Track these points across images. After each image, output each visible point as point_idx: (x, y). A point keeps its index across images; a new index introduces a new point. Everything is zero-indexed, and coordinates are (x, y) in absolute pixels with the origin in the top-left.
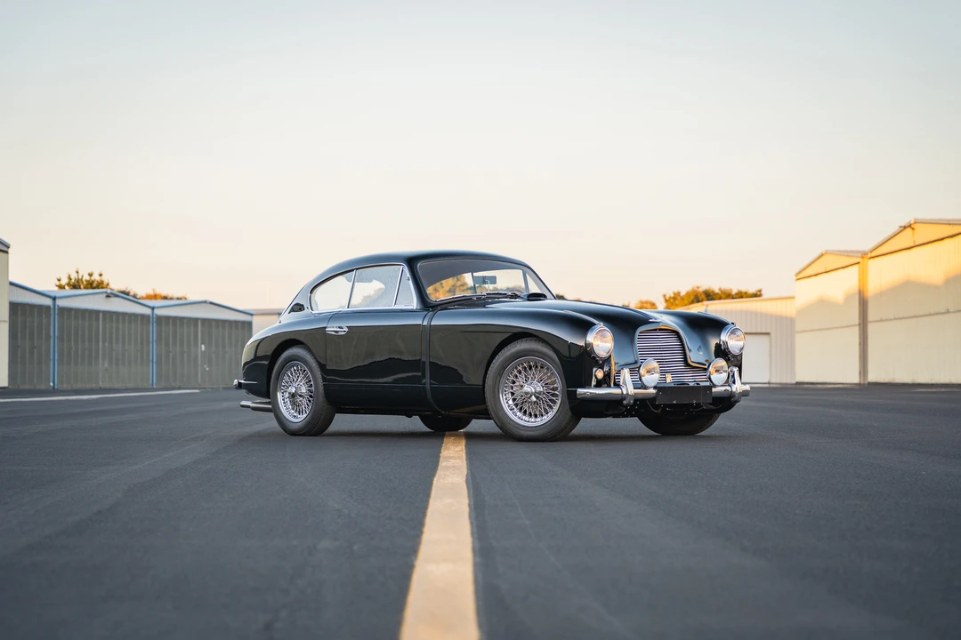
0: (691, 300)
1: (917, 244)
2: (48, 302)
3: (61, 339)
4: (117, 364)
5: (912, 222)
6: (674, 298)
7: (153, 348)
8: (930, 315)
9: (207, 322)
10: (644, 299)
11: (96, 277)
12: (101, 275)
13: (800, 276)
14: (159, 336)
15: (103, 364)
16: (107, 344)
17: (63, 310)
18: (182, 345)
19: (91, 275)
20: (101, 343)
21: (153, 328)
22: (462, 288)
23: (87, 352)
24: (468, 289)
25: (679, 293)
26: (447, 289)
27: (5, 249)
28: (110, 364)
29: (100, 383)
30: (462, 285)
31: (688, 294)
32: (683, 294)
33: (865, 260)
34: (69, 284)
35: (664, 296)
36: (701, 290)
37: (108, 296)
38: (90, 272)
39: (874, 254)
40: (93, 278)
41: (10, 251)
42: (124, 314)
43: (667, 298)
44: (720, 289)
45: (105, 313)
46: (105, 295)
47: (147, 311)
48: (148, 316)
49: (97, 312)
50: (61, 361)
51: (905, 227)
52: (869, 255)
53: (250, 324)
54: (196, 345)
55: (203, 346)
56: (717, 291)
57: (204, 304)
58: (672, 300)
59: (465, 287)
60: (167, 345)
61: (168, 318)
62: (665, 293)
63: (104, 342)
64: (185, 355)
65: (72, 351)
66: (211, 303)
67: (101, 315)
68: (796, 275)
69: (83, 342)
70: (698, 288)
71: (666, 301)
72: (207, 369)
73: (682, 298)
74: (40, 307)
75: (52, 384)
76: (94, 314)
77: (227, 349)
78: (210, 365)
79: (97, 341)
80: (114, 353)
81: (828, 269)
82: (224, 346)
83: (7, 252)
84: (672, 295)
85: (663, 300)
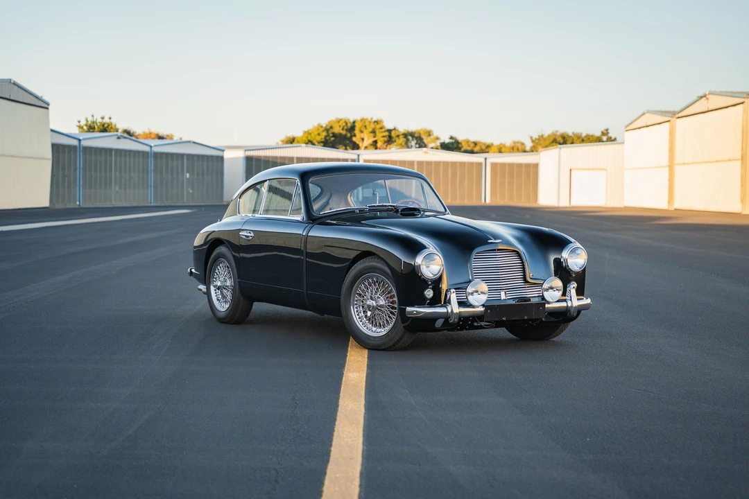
0: (551, 141)
1: (710, 109)
2: (75, 143)
3: (85, 169)
4: (125, 188)
5: (707, 93)
6: (539, 139)
7: (152, 176)
8: (717, 161)
9: (190, 156)
10: (516, 140)
11: (106, 120)
12: (110, 118)
13: (628, 128)
14: (156, 166)
15: (115, 188)
16: (117, 173)
17: (86, 149)
18: (172, 174)
19: (103, 118)
20: (113, 172)
21: (151, 162)
22: (381, 130)
23: (103, 179)
24: (385, 131)
25: (542, 136)
26: (370, 130)
27: (46, 106)
28: (120, 188)
29: (113, 203)
30: (381, 128)
31: (549, 136)
32: (546, 136)
33: (674, 119)
34: (86, 125)
35: (531, 138)
36: (558, 134)
37: (119, 138)
38: (102, 116)
39: (680, 115)
40: (104, 121)
41: (50, 107)
42: (130, 151)
43: (534, 139)
44: (573, 133)
45: (116, 150)
46: (117, 137)
47: (147, 149)
48: (147, 153)
49: (110, 150)
50: (84, 187)
51: (702, 97)
52: (677, 116)
53: (221, 159)
54: (183, 174)
55: (188, 175)
56: (571, 134)
57: (188, 143)
58: (537, 141)
59: (383, 130)
60: (161, 173)
61: (162, 154)
62: (532, 135)
63: (115, 172)
64: (175, 181)
65: (93, 179)
66: (194, 142)
67: (113, 152)
68: (626, 127)
69: (101, 171)
70: (557, 132)
71: (533, 141)
72: (191, 191)
73: (545, 140)
74: (70, 147)
75: (78, 203)
76: (108, 151)
77: (205, 177)
78: (193, 189)
79: (111, 171)
80: (123, 180)
81: (649, 124)
82: (203, 174)
83: (47, 108)
84: (537, 137)
85: (530, 140)
